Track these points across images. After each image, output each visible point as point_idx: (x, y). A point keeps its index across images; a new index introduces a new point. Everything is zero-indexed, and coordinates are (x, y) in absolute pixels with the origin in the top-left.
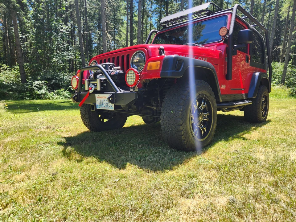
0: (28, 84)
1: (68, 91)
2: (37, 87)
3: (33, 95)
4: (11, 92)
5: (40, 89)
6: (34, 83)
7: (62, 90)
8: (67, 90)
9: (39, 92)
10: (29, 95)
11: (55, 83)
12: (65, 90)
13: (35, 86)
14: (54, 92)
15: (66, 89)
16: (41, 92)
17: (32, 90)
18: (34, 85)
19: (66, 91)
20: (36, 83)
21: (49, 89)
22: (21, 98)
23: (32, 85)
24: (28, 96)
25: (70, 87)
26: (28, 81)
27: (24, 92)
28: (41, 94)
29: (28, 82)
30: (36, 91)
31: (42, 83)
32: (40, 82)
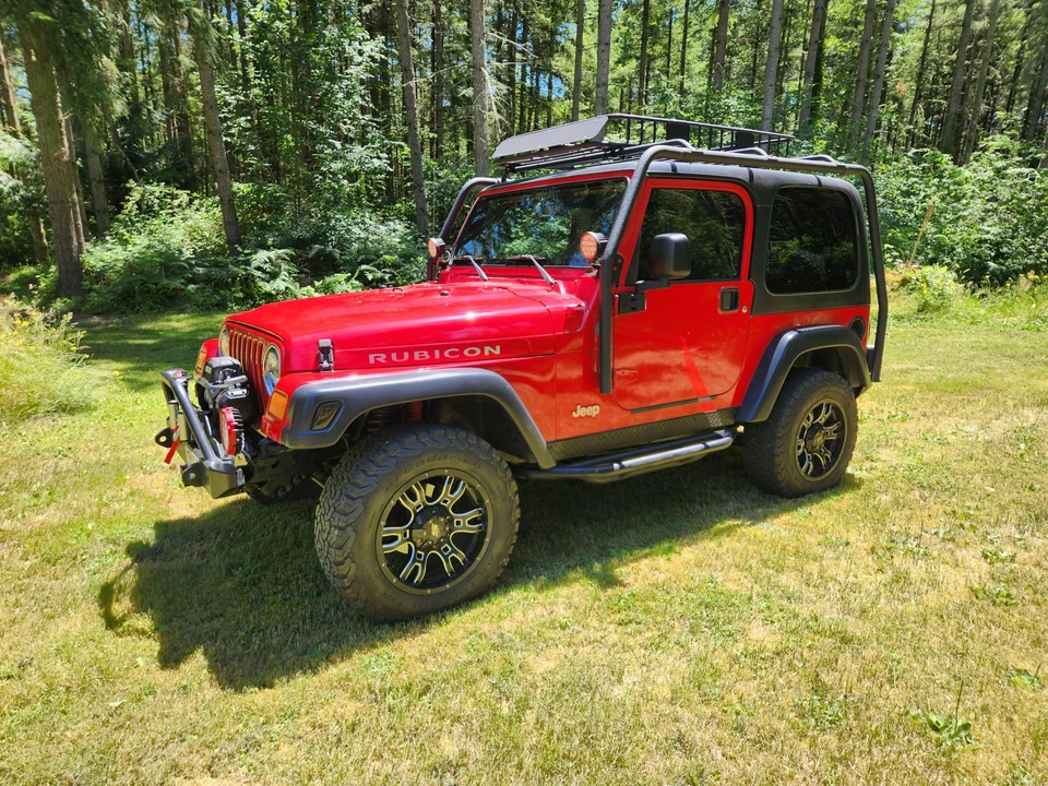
0: (240, 258)
1: (357, 282)
2: (264, 271)
3: (252, 298)
4: (191, 287)
5: (274, 276)
6: (254, 257)
7: (341, 277)
8: (356, 279)
9: (267, 287)
10: (241, 295)
11: (320, 254)
12: (348, 280)
13: (259, 268)
14: (313, 285)
15: (353, 274)
16: (275, 286)
17: (248, 281)
18: (255, 264)
19: (353, 281)
20: (261, 256)
21: (303, 276)
22: (218, 305)
23: (248, 263)
24: (240, 298)
25: (363, 267)
26: (240, 249)
27: (227, 286)
28: (274, 292)
29: (241, 253)
30: (261, 284)
31: (279, 257)
32: (272, 254)
